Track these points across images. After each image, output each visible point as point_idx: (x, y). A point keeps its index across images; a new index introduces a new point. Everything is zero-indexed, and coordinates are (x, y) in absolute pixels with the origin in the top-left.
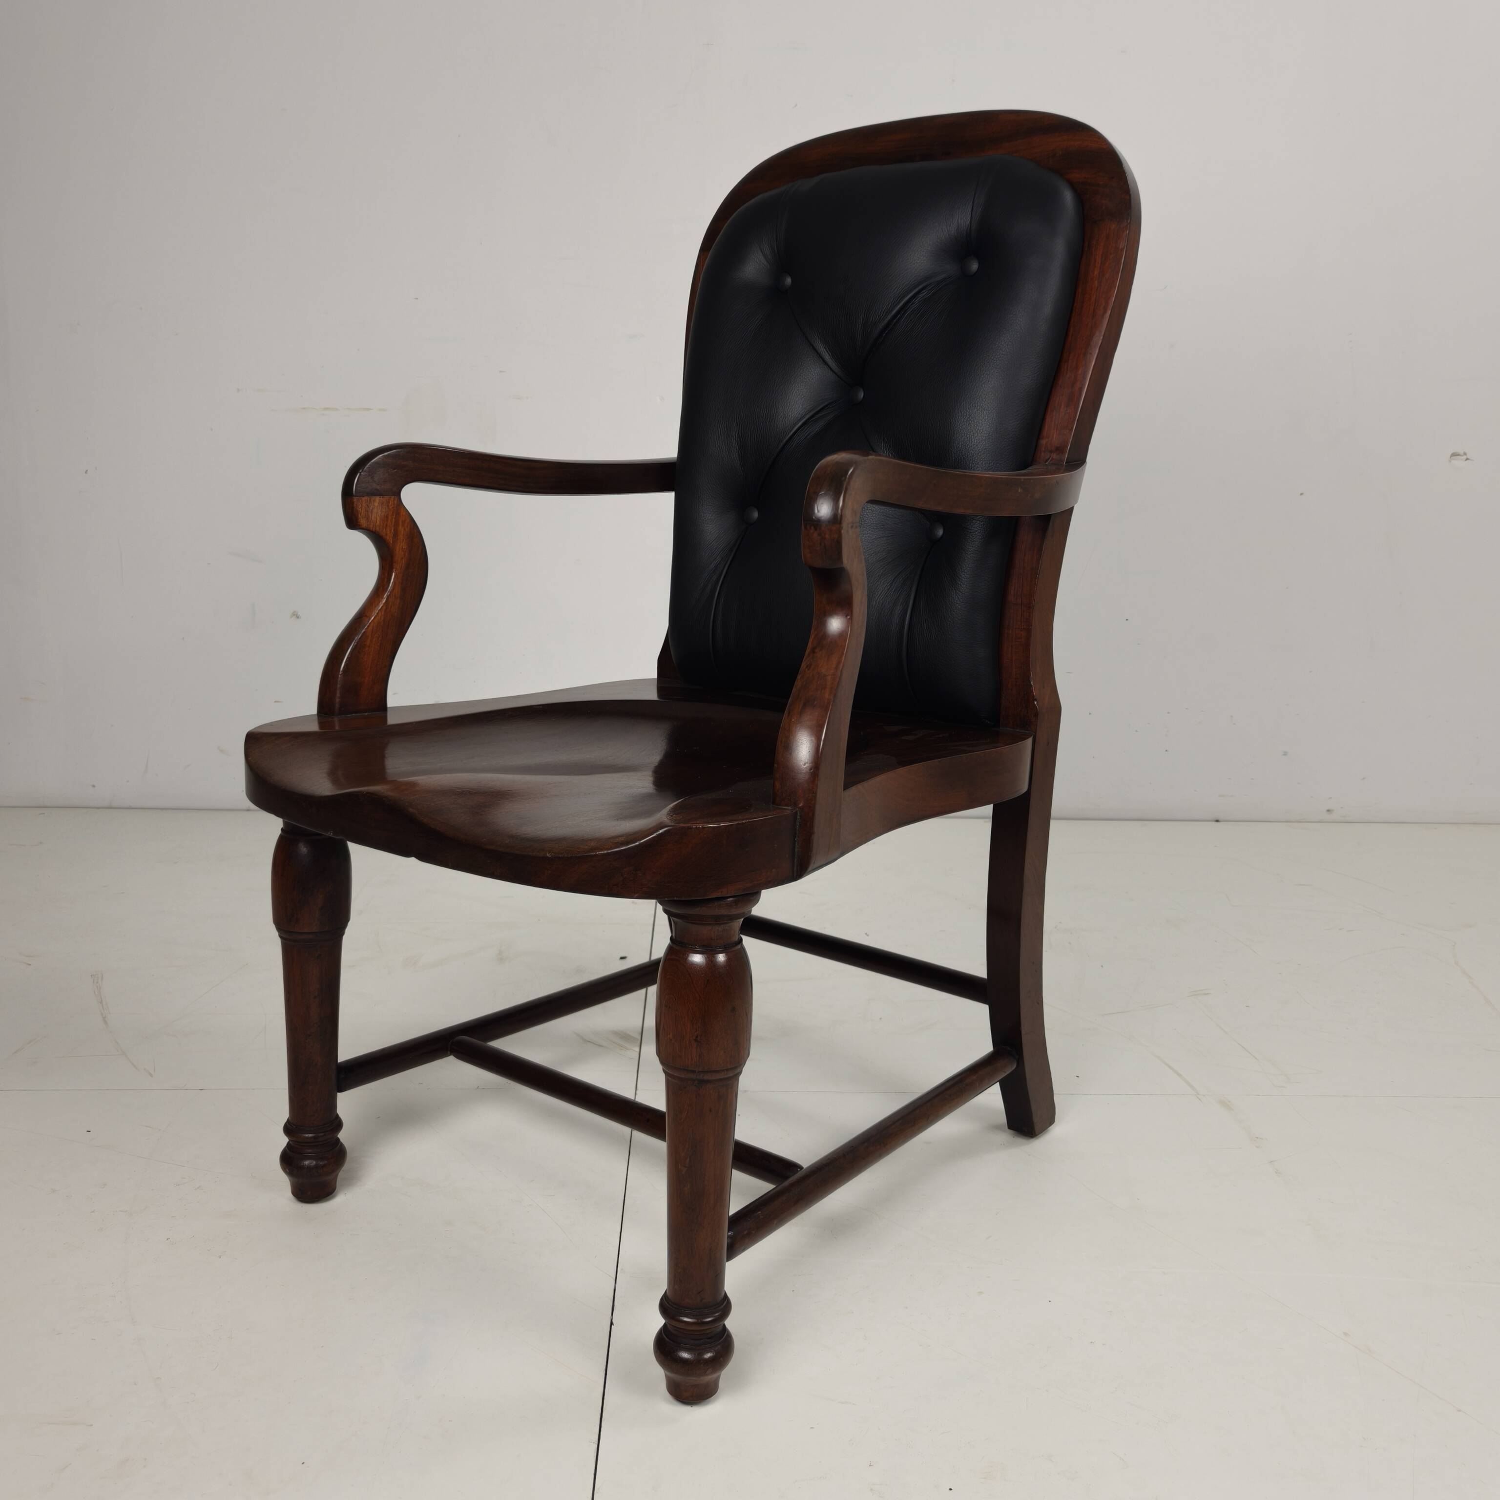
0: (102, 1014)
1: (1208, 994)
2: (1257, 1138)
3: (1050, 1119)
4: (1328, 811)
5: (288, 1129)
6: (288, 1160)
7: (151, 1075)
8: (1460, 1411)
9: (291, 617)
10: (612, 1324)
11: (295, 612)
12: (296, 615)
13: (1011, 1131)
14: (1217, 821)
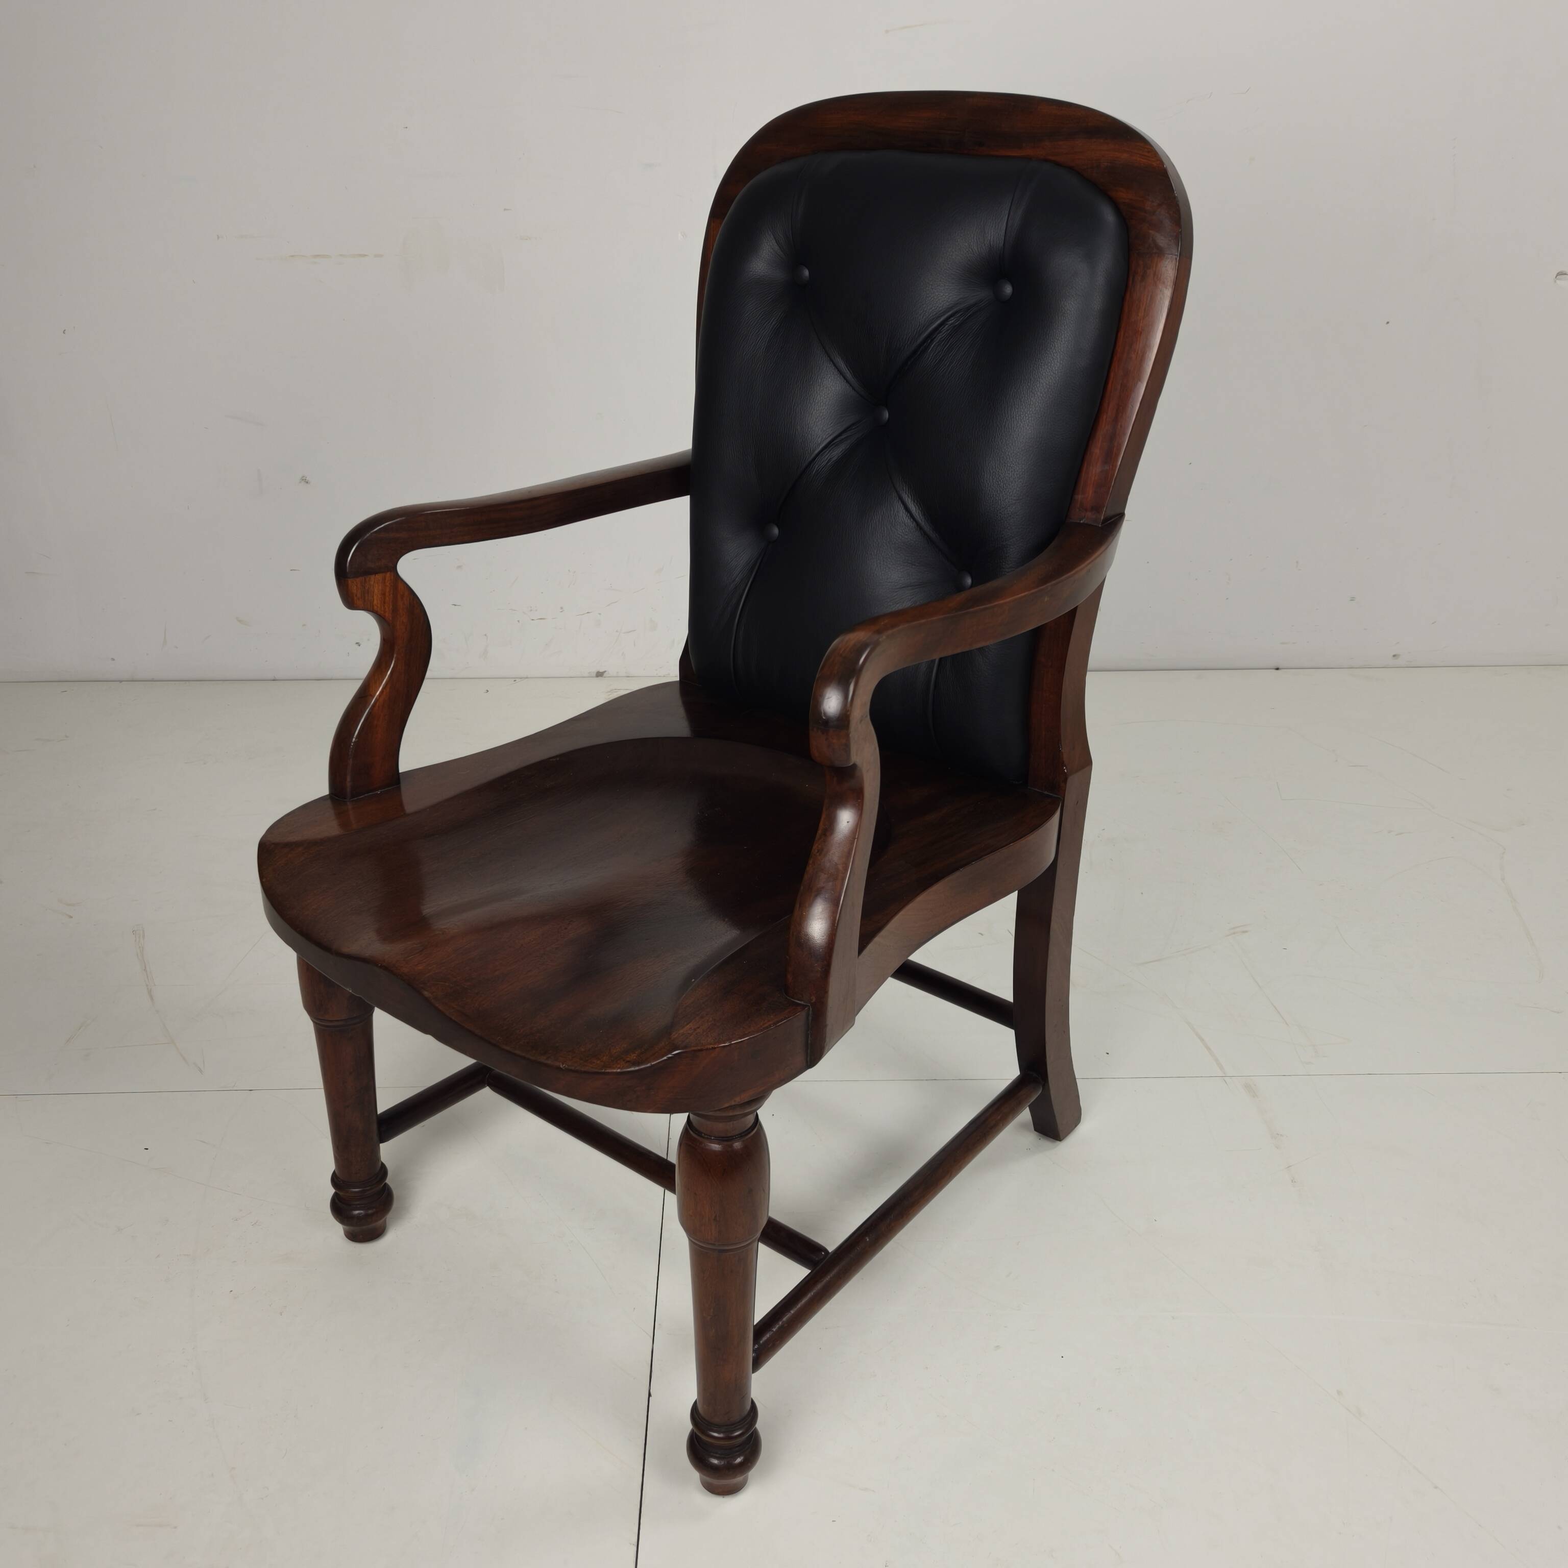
0: (147, 985)
1: (1246, 932)
2: (1278, 1134)
3: (1076, 1118)
4: (1394, 656)
5: (335, 1180)
6: (340, 1208)
7: (201, 1071)
8: (1436, 1487)
9: (300, 482)
10: (650, 1395)
11: (304, 477)
12: (305, 480)
13: (1036, 1132)
14: (1277, 669)
